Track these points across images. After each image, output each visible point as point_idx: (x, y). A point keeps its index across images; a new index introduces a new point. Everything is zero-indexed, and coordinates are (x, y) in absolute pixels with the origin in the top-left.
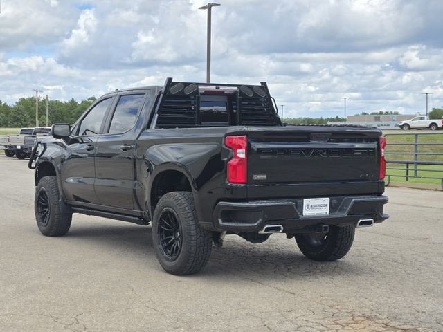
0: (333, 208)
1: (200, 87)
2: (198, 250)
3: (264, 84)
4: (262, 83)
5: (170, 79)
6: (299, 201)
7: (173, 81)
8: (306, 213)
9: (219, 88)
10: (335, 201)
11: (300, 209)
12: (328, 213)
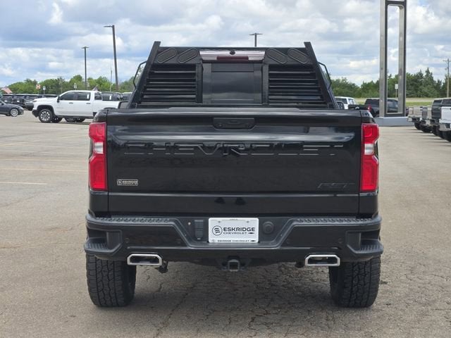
1: (201, 53)
2: (99, 276)
4: (305, 43)
5: (157, 44)
6: (199, 221)
7: (161, 45)
8: (214, 238)
9: (234, 53)
10: (269, 223)
11: (199, 233)
12: (257, 241)
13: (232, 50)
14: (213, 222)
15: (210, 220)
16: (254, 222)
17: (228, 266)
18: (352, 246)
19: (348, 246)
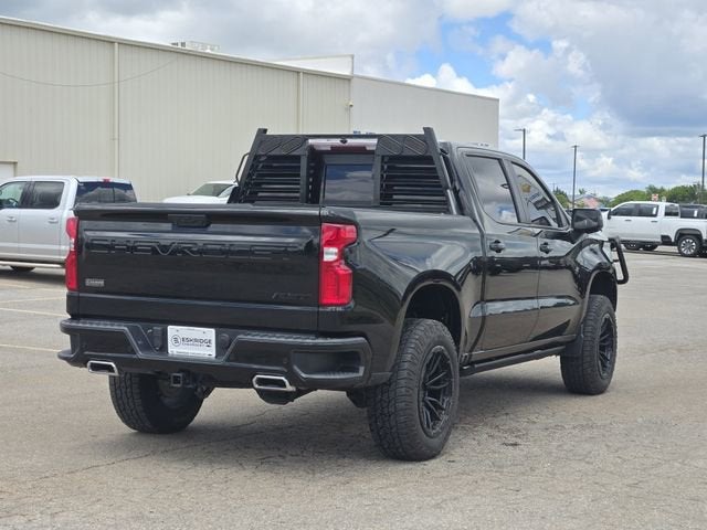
0: (221, 347)
1: (310, 141)
3: (428, 131)
5: (262, 131)
6: (158, 328)
7: (268, 133)
8: (174, 350)
9: (345, 142)
10: (226, 336)
11: (158, 342)
12: (214, 355)
13: (344, 138)
14: (172, 330)
15: (170, 327)
16: (210, 333)
17: (172, 380)
18: (300, 368)
19: (295, 368)
